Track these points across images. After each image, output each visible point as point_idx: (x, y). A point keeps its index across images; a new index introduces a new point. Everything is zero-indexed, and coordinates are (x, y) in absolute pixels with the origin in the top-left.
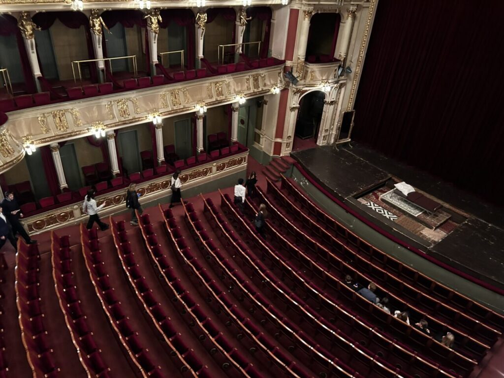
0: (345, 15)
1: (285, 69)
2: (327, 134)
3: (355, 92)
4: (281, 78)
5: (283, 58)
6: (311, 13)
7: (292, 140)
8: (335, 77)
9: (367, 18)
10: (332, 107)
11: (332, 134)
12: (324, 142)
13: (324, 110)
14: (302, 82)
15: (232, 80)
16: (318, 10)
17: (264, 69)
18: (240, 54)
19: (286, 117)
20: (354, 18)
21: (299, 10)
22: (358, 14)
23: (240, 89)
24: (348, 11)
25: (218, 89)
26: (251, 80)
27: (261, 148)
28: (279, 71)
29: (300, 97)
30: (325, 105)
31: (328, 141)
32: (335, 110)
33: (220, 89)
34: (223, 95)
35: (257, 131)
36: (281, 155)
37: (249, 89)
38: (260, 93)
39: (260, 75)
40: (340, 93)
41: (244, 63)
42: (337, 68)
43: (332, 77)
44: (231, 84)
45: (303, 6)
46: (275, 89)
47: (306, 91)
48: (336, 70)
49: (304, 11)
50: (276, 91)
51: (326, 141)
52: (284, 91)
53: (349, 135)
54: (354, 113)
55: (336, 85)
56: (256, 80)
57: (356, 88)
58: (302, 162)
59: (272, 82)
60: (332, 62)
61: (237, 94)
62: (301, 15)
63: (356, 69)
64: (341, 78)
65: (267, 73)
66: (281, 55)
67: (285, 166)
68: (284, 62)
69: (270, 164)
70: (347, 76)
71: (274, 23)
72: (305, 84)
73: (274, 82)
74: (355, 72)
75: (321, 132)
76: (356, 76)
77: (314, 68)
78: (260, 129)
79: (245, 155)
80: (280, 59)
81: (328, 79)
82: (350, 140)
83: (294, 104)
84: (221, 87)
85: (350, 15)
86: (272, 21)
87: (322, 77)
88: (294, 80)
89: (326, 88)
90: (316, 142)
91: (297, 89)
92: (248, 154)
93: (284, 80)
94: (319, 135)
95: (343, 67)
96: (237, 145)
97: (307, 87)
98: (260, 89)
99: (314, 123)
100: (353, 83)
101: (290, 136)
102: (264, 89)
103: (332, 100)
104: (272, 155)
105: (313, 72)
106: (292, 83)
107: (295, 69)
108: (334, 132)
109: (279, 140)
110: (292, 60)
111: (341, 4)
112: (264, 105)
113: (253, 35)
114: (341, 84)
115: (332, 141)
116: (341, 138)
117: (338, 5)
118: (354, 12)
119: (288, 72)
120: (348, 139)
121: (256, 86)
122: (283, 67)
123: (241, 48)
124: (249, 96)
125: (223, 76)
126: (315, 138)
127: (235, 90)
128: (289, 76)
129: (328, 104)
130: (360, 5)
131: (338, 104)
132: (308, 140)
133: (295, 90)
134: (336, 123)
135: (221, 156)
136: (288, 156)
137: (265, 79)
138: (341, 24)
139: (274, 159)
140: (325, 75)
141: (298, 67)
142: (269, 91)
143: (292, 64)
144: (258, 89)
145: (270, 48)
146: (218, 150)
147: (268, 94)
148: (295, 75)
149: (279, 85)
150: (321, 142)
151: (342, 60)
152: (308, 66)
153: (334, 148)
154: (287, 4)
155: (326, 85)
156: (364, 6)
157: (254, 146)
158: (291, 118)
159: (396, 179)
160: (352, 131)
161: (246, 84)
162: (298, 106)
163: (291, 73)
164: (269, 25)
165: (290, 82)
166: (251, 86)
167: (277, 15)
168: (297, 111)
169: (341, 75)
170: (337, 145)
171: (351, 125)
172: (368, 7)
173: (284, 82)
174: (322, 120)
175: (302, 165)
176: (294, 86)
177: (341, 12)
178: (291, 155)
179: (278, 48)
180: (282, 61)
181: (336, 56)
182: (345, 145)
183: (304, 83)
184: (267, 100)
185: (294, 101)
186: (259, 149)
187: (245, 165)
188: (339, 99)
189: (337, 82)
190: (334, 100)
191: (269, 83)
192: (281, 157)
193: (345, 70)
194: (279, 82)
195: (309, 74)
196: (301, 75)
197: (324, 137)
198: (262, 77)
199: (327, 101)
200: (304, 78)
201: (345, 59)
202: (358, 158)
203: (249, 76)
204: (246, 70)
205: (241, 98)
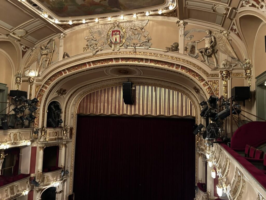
0: (61, 146)
1: (31, 179)
3: (72, 183)
4: (28, 184)
5: (29, 173)
6: (44, 147)
8: (60, 177)
9: (72, 146)
10: (61, 194)
13: (56, 197)
14: (42, 184)
16: (47, 146)
17: (17, 181)
20: (66, 147)
21: (36, 147)
22: (67, 145)
26: (9, 190)
28: (27, 181)
29: (41, 193)
30: (56, 194)
32: (63, 195)
37: (7, 196)
38: (15, 197)
39: (15, 185)
40: (64, 185)
41: (3, 181)
42: (61, 172)
43: (58, 177)
45: (39, 145)
46: (25, 192)
47: (45, 189)
49: (40, 147)
52: (31, 192)
54: (74, 195)
55: (61, 181)
56: (12, 189)
57: (72, 180)
59: (23, 188)
60: (58, 169)
62: (38, 149)
63: (71, 171)
64: (64, 177)
65: (19, 184)
66: (27, 171)
68: (29, 175)
70: (67, 175)
71: (21, 155)
73: (24, 188)
76: (71, 174)
77: (49, 175)
80: (27, 174)
81: (57, 179)
83: (38, 199)
85: (64, 146)
86: (20, 154)
87: (54, 179)
88: (37, 184)
89: (56, 184)
91: (39, 189)
93: (30, 185)
97: (45, 186)
98: (15, 194)
100: (70, 178)
102: (18, 193)
103: (60, 190)
105: (48, 177)
107: (36, 178)
110: (34, 173)
111: (59, 141)
113: (7, 163)
114: (64, 180)
118: (66, 144)
121: (12, 193)
122: (29, 178)
128: (33, 182)
129: (58, 193)
130: (68, 141)
131: (64, 192)
137: (18, 188)
138: (60, 150)
140: (55, 177)
141: (38, 176)
142: (21, 194)
143: (34, 175)
144: (13, 194)
145: (19, 169)
147: (20, 196)
148: (37, 181)
149: (27, 189)
151: (63, 167)
152: (44, 174)
154: (30, 145)
156: (70, 141)
161: (5, 194)
162: (40, 199)
163: (34, 180)
164: (18, 156)
165: (34, 186)
166: (9, 194)
167: (23, 151)
169: (64, 175)
172: (72, 141)
173: (30, 187)
176: (37, 187)
177: (59, 145)
179: (25, 167)
181: (59, 166)
183: (43, 184)
185: (37, 197)
188: (64, 189)
189: (62, 180)
190: (62, 190)
191: (21, 189)
193: (66, 173)
194: (27, 187)
195: (46, 179)
196: (41, 180)
198: (16, 187)
199: (58, 191)
200: (43, 181)
201: (64, 167)
203: (7, 188)
204: (5, 185)
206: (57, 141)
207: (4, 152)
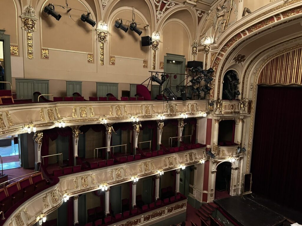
0: (238, 121)
1: (207, 149)
2: (236, 188)
3: (249, 162)
4: (205, 154)
5: (205, 144)
6: (219, 120)
7: (214, 192)
8: (236, 154)
9: (250, 121)
10: (237, 171)
11: (239, 188)
12: (234, 193)
13: (232, 173)
14: (217, 157)
15: (178, 156)
16: (222, 119)
17: (195, 149)
18: (181, 142)
19: (209, 177)
20: (243, 122)
21: (212, 119)
22: (245, 120)
23: (182, 161)
24: (239, 119)
25: (170, 161)
26: (188, 156)
27: (194, 197)
28: (203, 151)
29: (216, 165)
30: (232, 170)
31: (237, 193)
32: (239, 173)
33: (171, 161)
34: (173, 164)
35: (191, 186)
36: (208, 202)
37: (187, 161)
38: (193, 163)
39: (193, 153)
40: (240, 163)
41: (183, 146)
42: (237, 148)
43: (234, 153)
44: (177, 158)
45: (214, 117)
46: (202, 160)
47: (220, 162)
48: (236, 150)
49: (215, 120)
50: (203, 161)
51: (235, 193)
52: (207, 162)
53: (250, 189)
54: (251, 175)
55: (237, 158)
56: (191, 156)
57: (250, 159)
58: (222, 207)
59: (200, 157)
60: (235, 145)
61: (180, 164)
62: (213, 121)
63: (249, 149)
64: (240, 154)
65: (197, 152)
66: (203, 142)
67: (211, 209)
68: (205, 146)
69: (201, 208)
70: (244, 153)
71: (198, 126)
72: (219, 158)
74: (248, 151)
75: (232, 187)
76: (248, 153)
77: (224, 149)
78: (193, 184)
79: (185, 201)
80: (203, 144)
81: (232, 155)
82: (251, 192)
83: (213, 170)
84: (172, 160)
85: (241, 121)
86: (197, 125)
87: (229, 154)
88: (213, 156)
89: (232, 160)
90: (229, 193)
91: (215, 161)
92: (187, 201)
93: (207, 155)
94: (231, 189)
95: (241, 148)
96: (180, 195)
97: (220, 159)
98: (193, 161)
99: (226, 181)
100: (247, 157)
101: (212, 190)
102: (196, 160)
103: (236, 167)
104: (201, 202)
105: (223, 151)
106: (212, 157)
107: (212, 149)
108: (240, 187)
109: (205, 192)
110: (210, 145)
111: (235, 116)
112: (195, 170)
113: (186, 132)
114: (241, 158)
115: (240, 193)
116: (245, 191)
117: (234, 116)
118: (243, 119)
119: (209, 151)
120: (250, 191)
121: (191, 159)
122: (205, 148)
123: (181, 139)
124: (188, 165)
125: (173, 154)
126: (228, 191)
127: (179, 161)
128: (209, 153)
129: (234, 169)
130: (246, 116)
131: (240, 169)
132: (223, 192)
133: (214, 161)
134: (240, 181)
135: (170, 203)
136: (212, 203)
137: (196, 155)
138: (236, 125)
139: (203, 205)
140: (230, 152)
141: (214, 148)
142: (199, 162)
143: (210, 147)
144: (192, 161)
145: (196, 138)
146: (168, 199)
147: (198, 163)
148: (213, 153)
149: (204, 158)
150: (232, 194)
151: (239, 144)
152: (220, 148)
153: (241, 198)
154: (206, 116)
155: (232, 158)
156: (248, 116)
157: (189, 195)
158: (212, 178)
159: (290, 221)
160: (252, 186)
161: (185, 158)
162: (216, 170)
163: (210, 151)
164: (196, 126)
165: (210, 157)
166: (188, 159)
167: (199, 122)
168: (215, 174)
169: (240, 152)
170: (244, 195)
171: (251, 182)
172: (250, 117)
173: (206, 157)
174: (231, 179)
175: (222, 209)
176: (213, 159)
177: (236, 119)
178: (214, 202)
179: (201, 137)
180: (204, 145)
181: (235, 142)
182: (249, 195)
184: (196, 167)
185: (213, 168)
186: (193, 198)
187: (186, 208)
188: (240, 166)
189: (238, 157)
190: (238, 167)
191: (198, 157)
192: (208, 203)
193: (243, 150)
194: (204, 156)
195: (221, 152)
196: (216, 153)
197: (234, 190)
199: (233, 167)
200: (218, 154)
201: (241, 144)
202: (260, 205)
203: (187, 154)
204: (185, 150)
205: (183, 166)
206: (233, 115)
207: (184, 121)
